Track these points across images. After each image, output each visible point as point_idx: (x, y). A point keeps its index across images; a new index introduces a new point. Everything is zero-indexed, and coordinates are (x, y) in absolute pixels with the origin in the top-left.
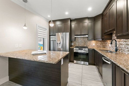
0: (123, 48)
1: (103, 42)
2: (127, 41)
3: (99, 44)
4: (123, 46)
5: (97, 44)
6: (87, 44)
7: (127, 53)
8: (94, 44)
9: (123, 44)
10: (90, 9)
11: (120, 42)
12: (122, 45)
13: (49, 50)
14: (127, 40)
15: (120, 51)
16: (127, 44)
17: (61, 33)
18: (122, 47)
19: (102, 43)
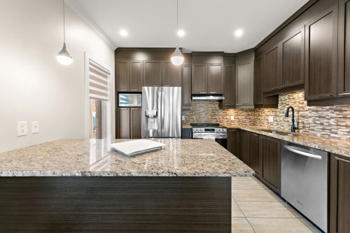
0: (309, 123)
1: (250, 113)
2: (321, 110)
3: (243, 117)
4: (310, 120)
5: (240, 117)
6: (217, 117)
7: (319, 135)
8: (232, 118)
9: (311, 117)
10: (239, 33)
11: (301, 113)
12: (308, 118)
13: (116, 138)
14: (319, 108)
15: (301, 131)
16: (320, 117)
17: (156, 88)
18: (306, 122)
19: (249, 115)
